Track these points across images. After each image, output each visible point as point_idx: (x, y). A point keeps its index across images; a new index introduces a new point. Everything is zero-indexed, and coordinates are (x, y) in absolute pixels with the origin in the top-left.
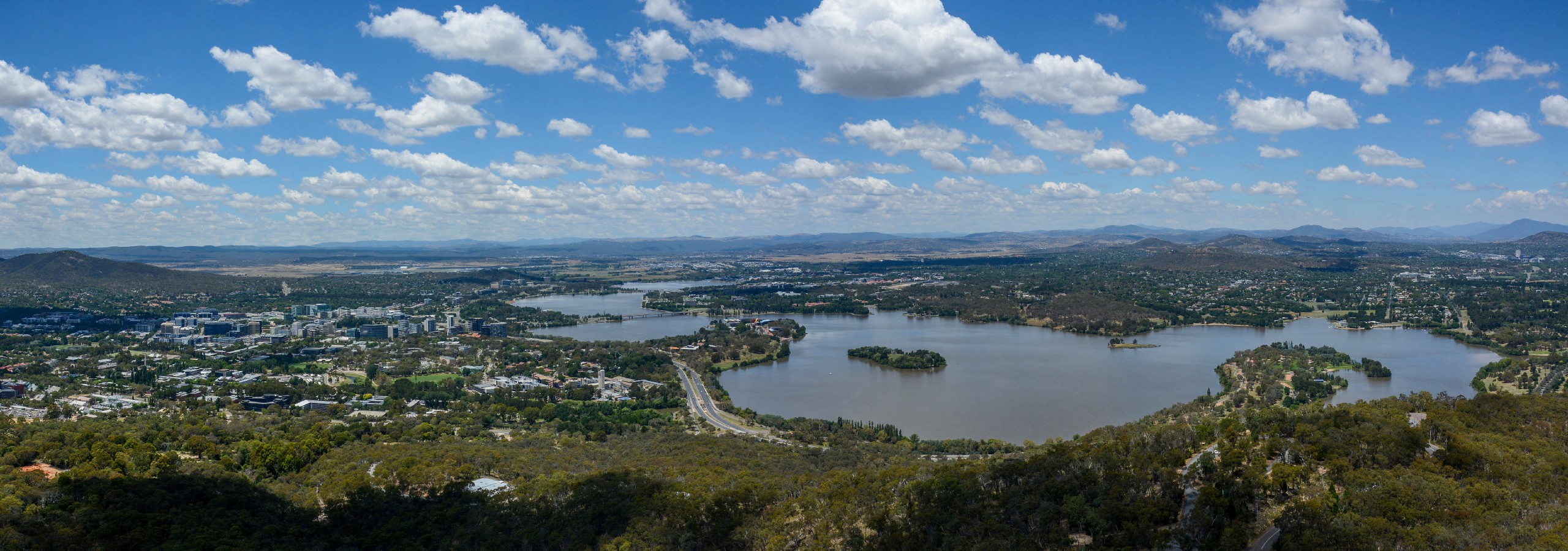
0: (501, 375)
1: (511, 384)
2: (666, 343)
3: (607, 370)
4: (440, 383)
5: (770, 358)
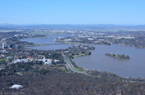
0: (18, 59)
1: (21, 61)
2: (60, 51)
3: (46, 57)
4: (1, 62)
5: (86, 55)
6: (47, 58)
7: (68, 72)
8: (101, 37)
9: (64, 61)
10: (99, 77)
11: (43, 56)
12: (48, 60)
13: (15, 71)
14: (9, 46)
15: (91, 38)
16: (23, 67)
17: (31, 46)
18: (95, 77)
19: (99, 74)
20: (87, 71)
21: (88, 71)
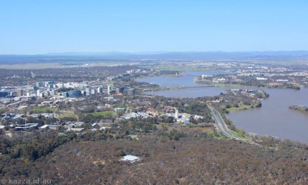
0: (132, 112)
1: (138, 116)
2: (205, 99)
3: (179, 110)
4: (106, 116)
5: (252, 107)
6: (181, 111)
7: (219, 138)
8: (282, 75)
9: (211, 118)
10: (276, 149)
11: (175, 108)
12: (184, 115)
13: (127, 133)
14: (118, 90)
15: (262, 76)
16: (141, 126)
17: (154, 90)
18: (269, 150)
19: (276, 144)
20: (254, 137)
21: (256, 137)
